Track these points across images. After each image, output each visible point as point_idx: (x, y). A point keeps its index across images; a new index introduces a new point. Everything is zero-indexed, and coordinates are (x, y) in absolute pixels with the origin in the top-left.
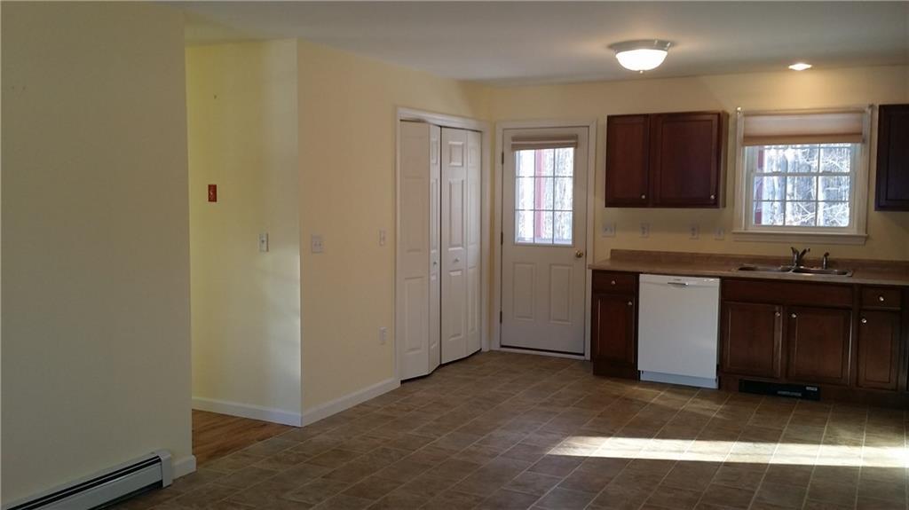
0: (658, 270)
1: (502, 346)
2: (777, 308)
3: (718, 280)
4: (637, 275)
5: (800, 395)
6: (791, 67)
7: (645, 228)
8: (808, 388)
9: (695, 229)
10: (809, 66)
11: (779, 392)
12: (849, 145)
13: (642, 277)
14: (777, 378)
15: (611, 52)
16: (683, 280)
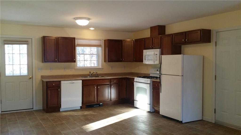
0: (66, 80)
1: (2, 112)
2: (95, 86)
3: (81, 81)
4: (60, 81)
5: (98, 106)
6: (90, 29)
7: (51, 69)
8: (100, 104)
9: (65, 68)
10: (94, 29)
11: (94, 106)
12: (96, 48)
13: (62, 82)
14: (95, 103)
15: (74, 20)
16: (73, 81)
